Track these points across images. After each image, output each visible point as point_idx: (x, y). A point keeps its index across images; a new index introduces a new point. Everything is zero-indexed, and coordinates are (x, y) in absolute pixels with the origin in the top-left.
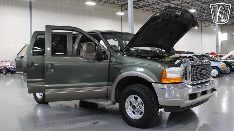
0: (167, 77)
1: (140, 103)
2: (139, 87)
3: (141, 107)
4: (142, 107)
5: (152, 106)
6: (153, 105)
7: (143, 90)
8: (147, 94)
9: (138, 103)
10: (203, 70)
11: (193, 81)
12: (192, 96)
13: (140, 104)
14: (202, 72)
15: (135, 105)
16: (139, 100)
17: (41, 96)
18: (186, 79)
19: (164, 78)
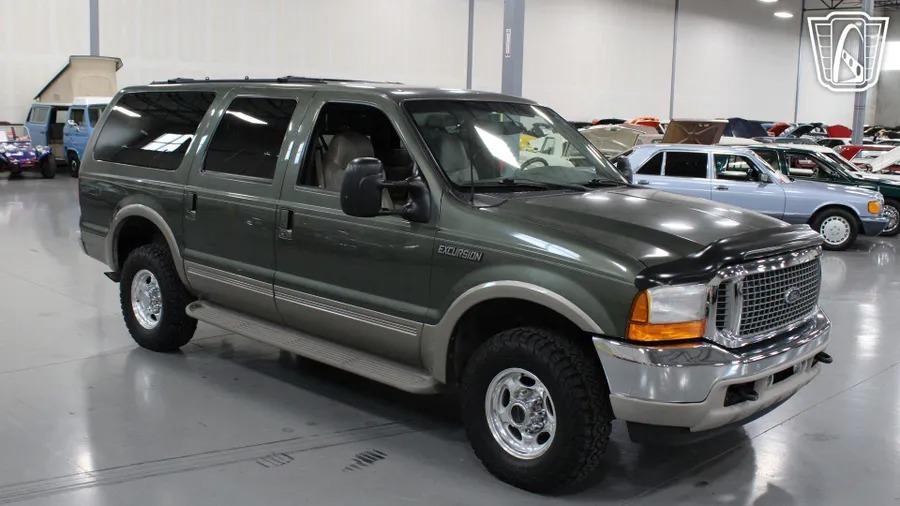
0: (652, 320)
1: (541, 400)
2: (542, 343)
3: (546, 415)
4: (549, 415)
5: (587, 421)
6: (591, 419)
7: (558, 357)
8: (569, 374)
9: (536, 402)
10: (787, 288)
11: (746, 333)
12: (739, 392)
13: (542, 405)
14: (783, 296)
15: (521, 409)
16: (540, 389)
17: (153, 317)
18: (720, 325)
19: (637, 323)
